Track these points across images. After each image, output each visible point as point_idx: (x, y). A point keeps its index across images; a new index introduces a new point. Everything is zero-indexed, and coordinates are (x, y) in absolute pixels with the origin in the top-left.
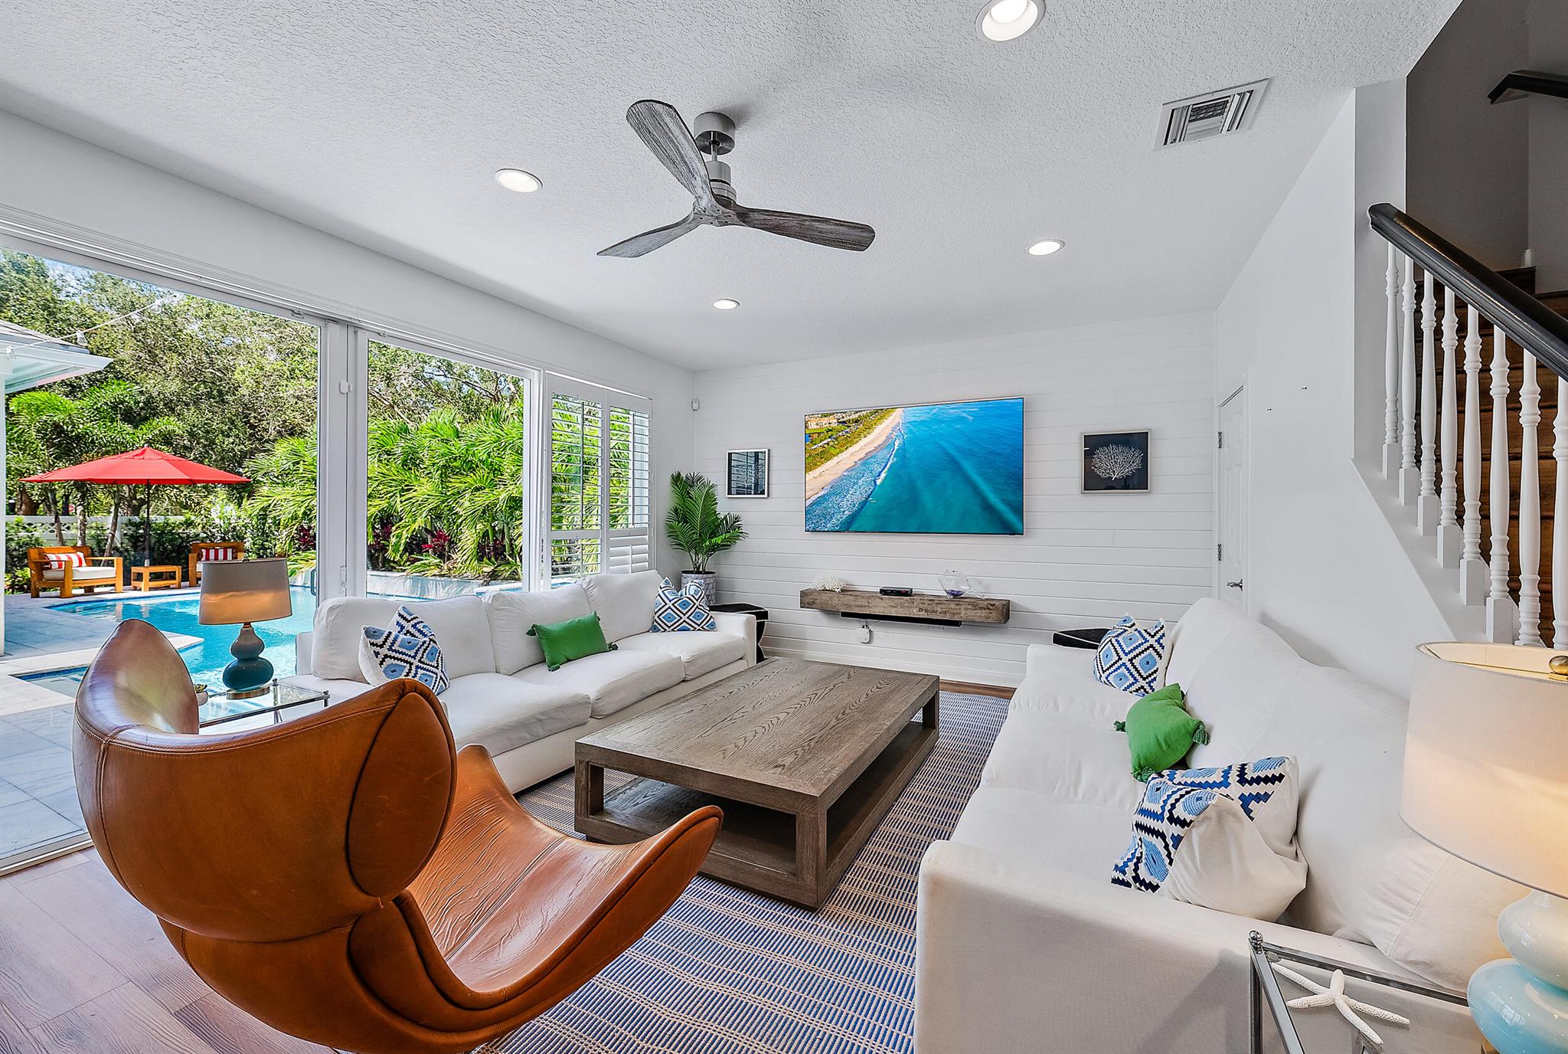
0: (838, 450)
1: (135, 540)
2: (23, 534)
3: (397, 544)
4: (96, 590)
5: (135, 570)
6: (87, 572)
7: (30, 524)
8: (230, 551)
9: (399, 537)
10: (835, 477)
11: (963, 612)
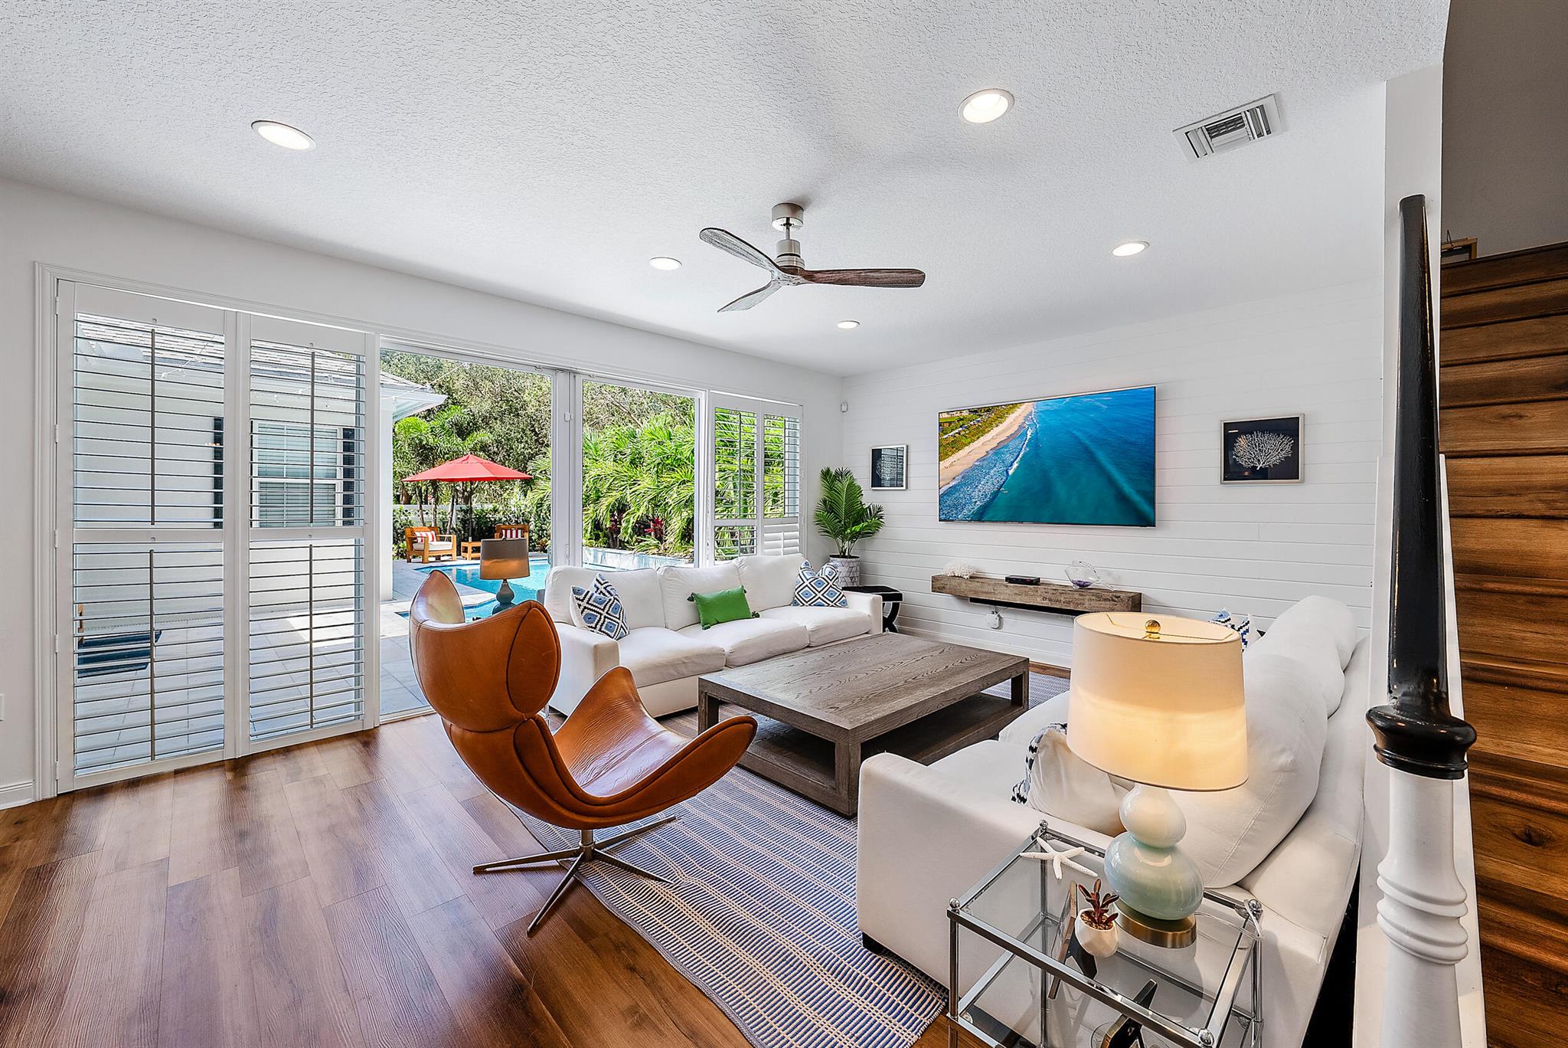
0: (969, 440)
1: (464, 521)
2: (403, 517)
3: (626, 528)
4: (442, 558)
5: (463, 544)
6: (437, 546)
7: (406, 511)
8: (519, 531)
9: (628, 521)
10: (966, 467)
11: (1087, 603)
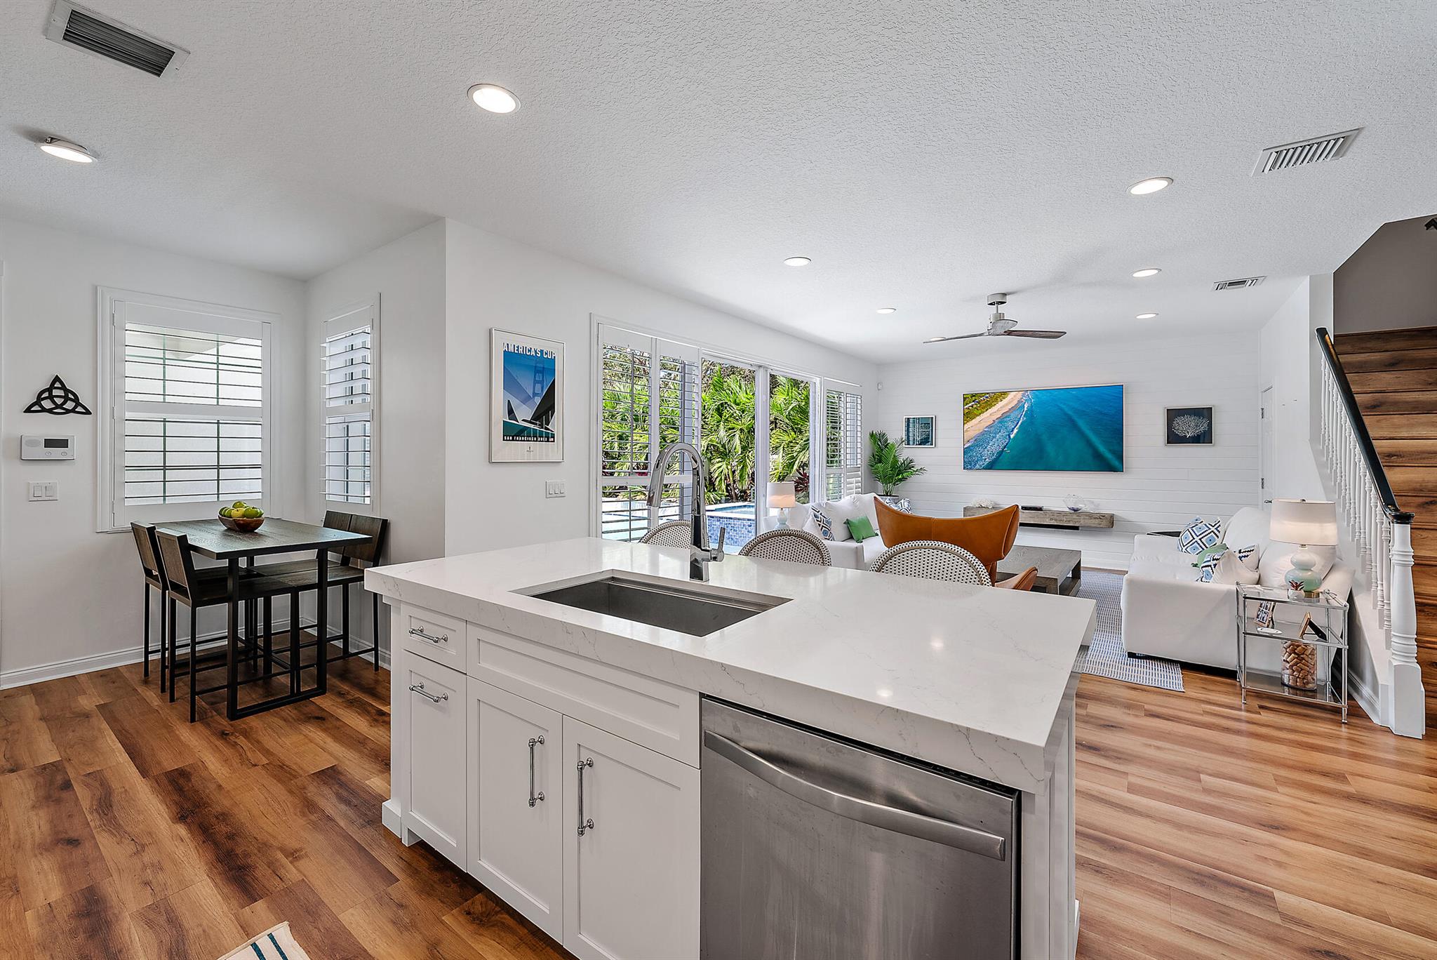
0: (980, 411)
10: (977, 432)
